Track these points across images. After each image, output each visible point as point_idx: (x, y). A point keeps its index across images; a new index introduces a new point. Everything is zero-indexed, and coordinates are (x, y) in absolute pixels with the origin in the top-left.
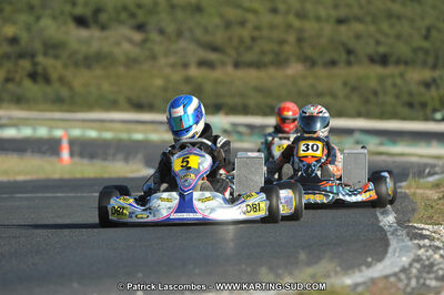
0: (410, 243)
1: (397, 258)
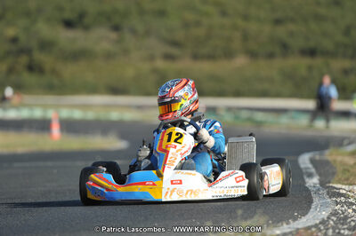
0: (329, 200)
1: (318, 213)
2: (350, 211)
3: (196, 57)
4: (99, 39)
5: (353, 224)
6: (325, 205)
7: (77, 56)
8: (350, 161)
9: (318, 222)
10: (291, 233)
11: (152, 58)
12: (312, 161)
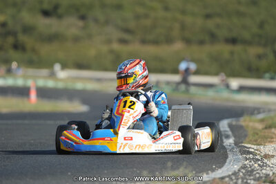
0: (240, 157)
1: (232, 166)
2: (256, 165)
3: (144, 42)
4: (70, 26)
5: (258, 175)
6: (237, 160)
7: (52, 38)
8: (260, 126)
9: (230, 173)
10: (209, 181)
11: (109, 42)
12: (230, 126)
